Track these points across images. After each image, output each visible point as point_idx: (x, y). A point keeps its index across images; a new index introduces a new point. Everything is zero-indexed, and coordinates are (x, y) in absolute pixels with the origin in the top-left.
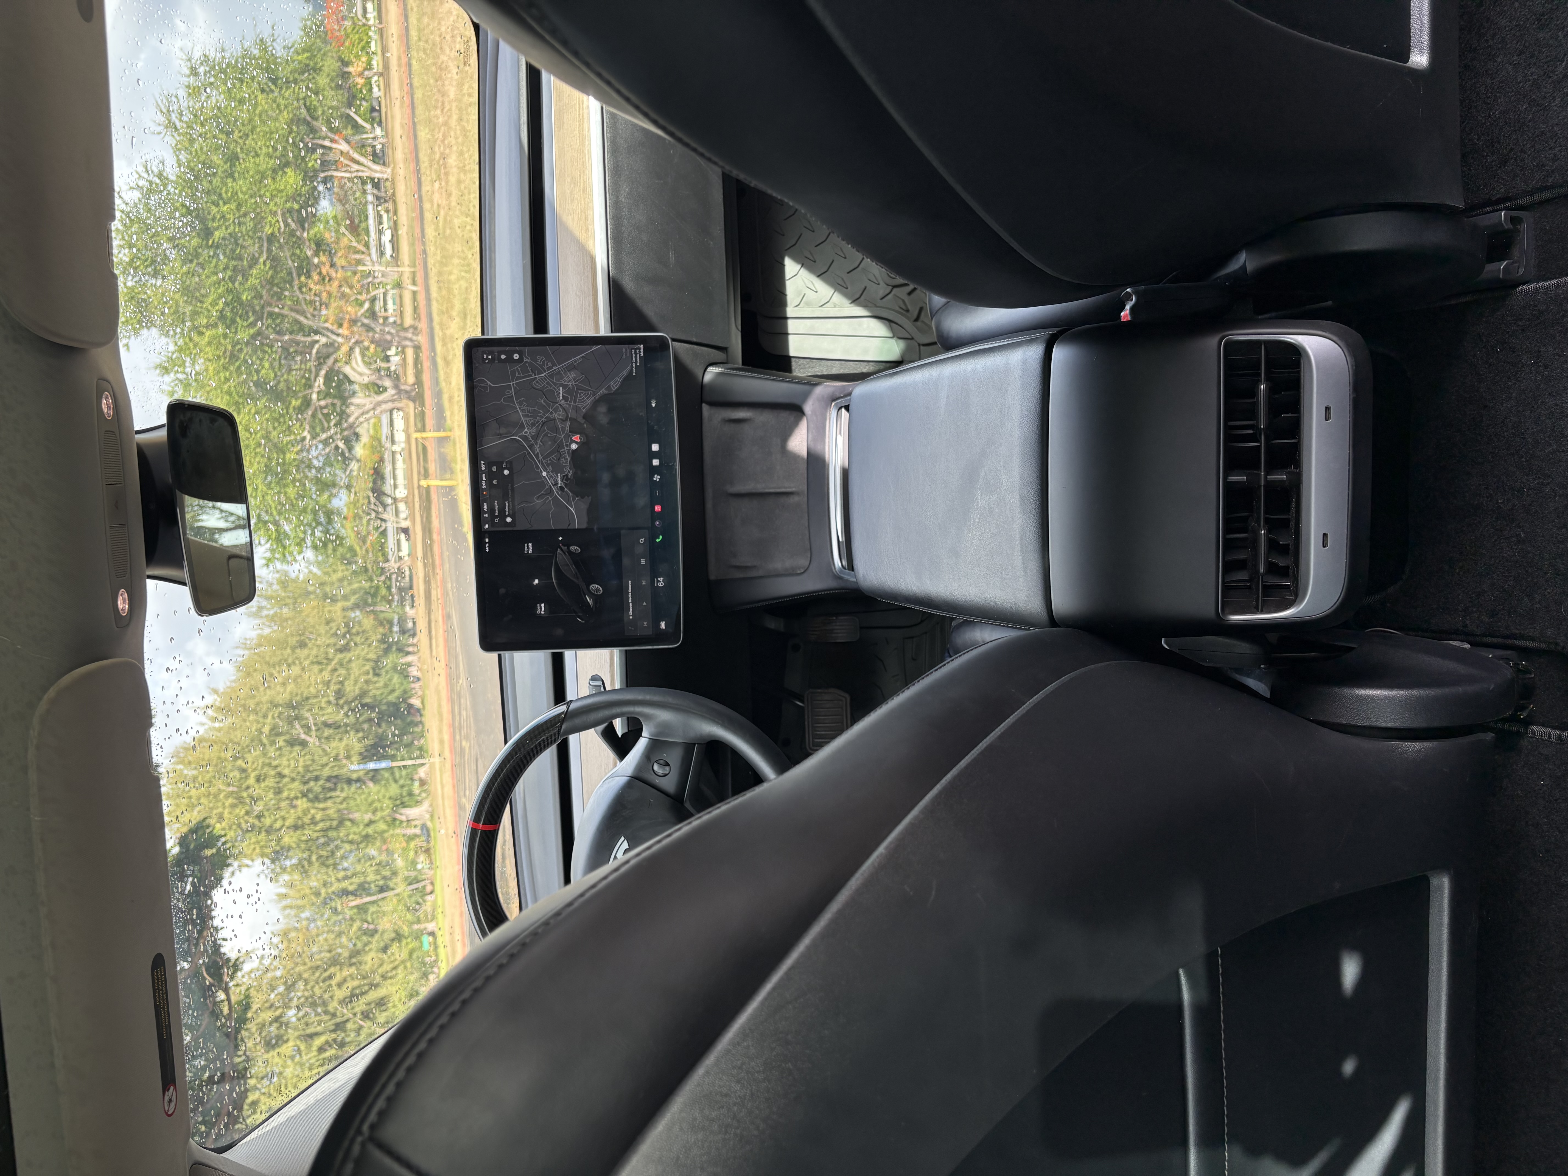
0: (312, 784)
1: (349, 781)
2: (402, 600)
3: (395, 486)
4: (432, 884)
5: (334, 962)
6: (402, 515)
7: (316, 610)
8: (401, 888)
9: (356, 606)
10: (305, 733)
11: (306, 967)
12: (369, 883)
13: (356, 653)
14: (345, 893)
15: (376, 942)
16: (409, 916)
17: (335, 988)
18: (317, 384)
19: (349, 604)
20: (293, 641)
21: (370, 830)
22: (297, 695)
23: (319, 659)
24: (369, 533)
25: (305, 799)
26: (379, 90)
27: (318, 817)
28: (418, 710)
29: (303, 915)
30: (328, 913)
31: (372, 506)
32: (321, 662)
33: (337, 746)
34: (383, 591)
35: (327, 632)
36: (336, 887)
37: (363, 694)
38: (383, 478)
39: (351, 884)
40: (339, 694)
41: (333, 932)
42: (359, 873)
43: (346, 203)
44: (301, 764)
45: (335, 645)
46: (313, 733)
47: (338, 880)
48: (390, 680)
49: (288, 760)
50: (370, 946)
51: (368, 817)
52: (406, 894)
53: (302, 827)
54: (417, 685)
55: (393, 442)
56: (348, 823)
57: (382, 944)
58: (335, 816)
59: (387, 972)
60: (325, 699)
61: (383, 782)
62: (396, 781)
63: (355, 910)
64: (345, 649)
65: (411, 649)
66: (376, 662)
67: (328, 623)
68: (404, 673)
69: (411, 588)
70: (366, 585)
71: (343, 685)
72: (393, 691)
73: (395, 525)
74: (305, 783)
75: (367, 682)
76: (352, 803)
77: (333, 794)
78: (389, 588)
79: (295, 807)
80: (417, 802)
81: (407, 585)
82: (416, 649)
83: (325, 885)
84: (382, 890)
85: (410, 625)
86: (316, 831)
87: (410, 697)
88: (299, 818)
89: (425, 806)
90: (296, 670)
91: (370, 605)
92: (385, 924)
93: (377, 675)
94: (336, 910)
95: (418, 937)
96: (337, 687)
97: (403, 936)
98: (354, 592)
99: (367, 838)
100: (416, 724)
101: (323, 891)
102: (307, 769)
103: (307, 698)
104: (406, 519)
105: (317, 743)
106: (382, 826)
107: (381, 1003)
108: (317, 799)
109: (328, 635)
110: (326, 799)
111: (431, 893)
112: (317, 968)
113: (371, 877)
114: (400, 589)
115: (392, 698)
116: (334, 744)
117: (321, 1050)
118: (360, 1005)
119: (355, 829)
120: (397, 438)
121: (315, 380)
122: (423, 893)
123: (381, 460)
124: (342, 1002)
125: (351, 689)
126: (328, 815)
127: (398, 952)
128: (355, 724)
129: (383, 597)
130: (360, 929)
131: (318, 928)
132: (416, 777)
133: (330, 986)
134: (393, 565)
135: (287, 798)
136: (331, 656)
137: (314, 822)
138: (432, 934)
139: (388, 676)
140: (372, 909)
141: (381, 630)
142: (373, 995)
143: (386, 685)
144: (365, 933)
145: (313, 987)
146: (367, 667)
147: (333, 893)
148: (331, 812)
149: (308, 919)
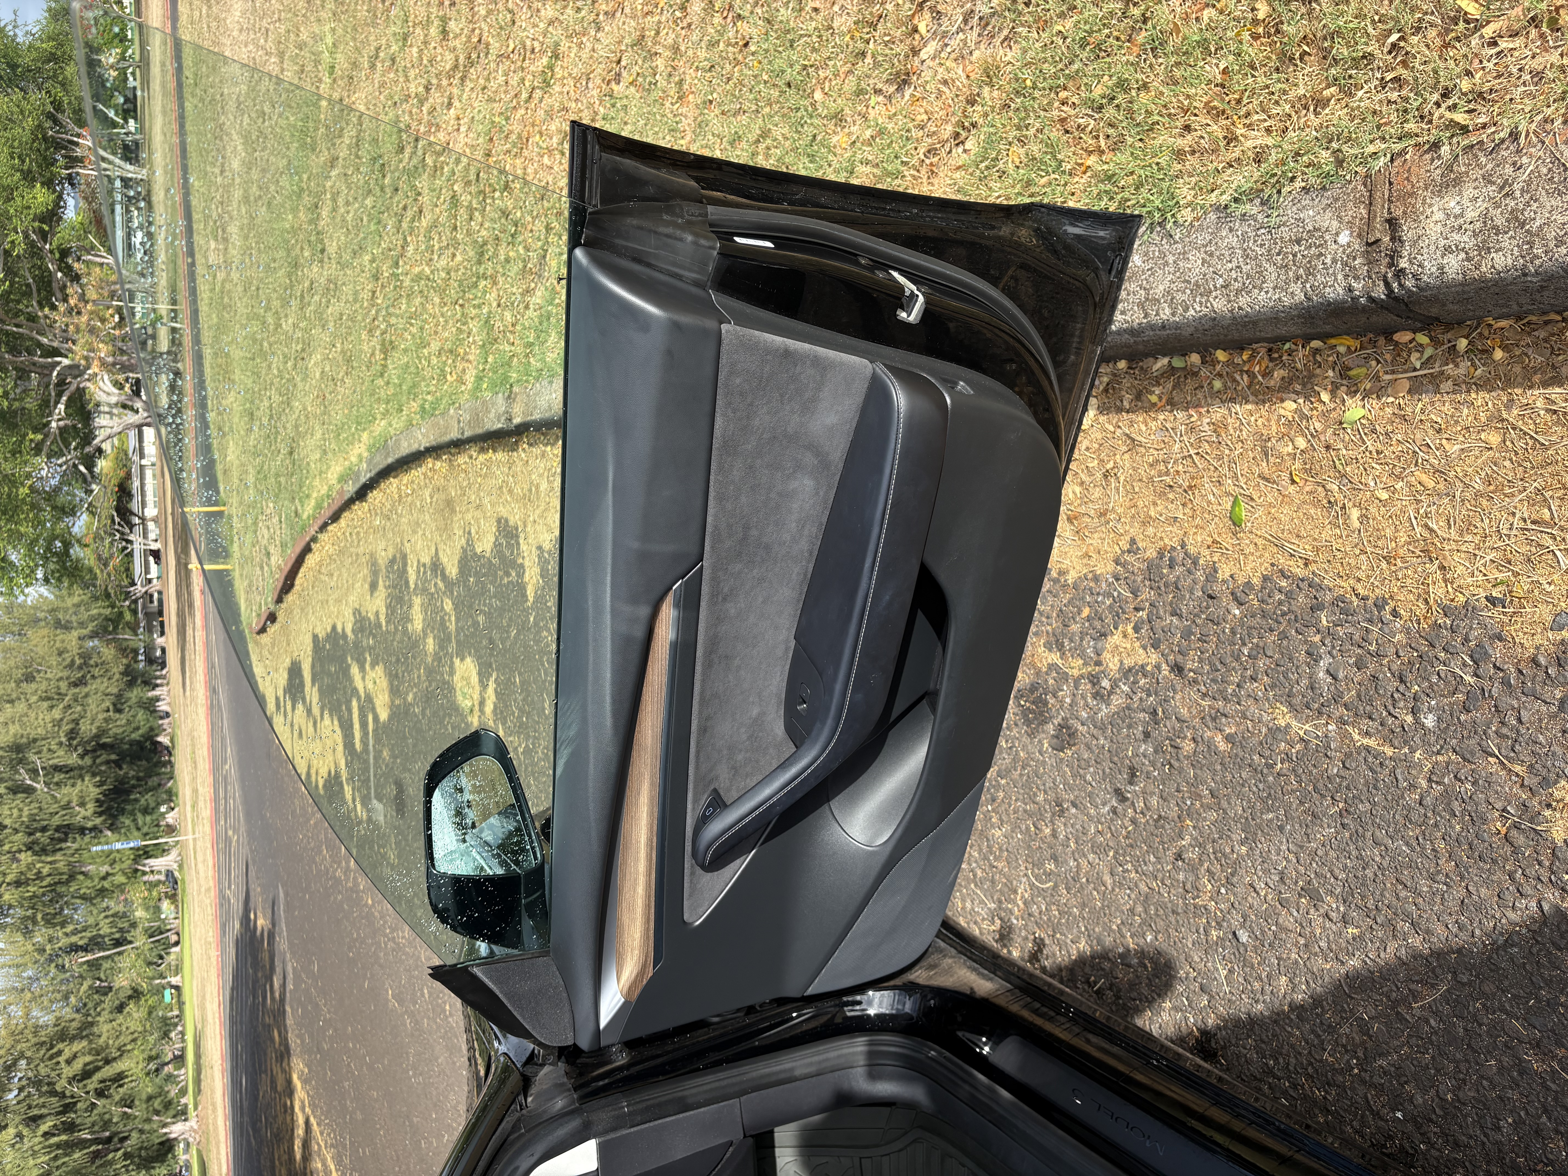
0: (38, 835)
1: (82, 831)
2: (149, 629)
3: (144, 504)
4: (178, 934)
5: (63, 1036)
6: (152, 536)
7: (46, 639)
8: (140, 940)
9: (94, 635)
10: (31, 779)
11: (29, 1044)
12: (103, 937)
13: (94, 686)
14: (75, 949)
15: (109, 1002)
16: (149, 972)
17: (63, 1065)
18: (57, 411)
19: (85, 632)
20: (19, 674)
21: (106, 884)
22: (22, 736)
23: (49, 694)
24: (112, 556)
25: (29, 853)
26: (135, 79)
27: (45, 871)
28: (167, 748)
29: (25, 975)
30: (53, 970)
31: (116, 527)
32: (50, 699)
33: (70, 792)
34: (128, 616)
35: (59, 664)
36: (64, 942)
37: (102, 732)
38: (130, 496)
39: (81, 938)
40: (72, 734)
41: (59, 991)
42: (90, 926)
43: (93, 201)
44: (26, 812)
45: (67, 678)
46: (42, 779)
47: (66, 934)
48: (134, 716)
49: (10, 809)
50: (103, 1005)
51: (106, 868)
52: (147, 947)
53: (27, 883)
54: (166, 721)
55: (142, 456)
56: (81, 877)
57: (117, 1002)
58: (65, 869)
59: (125, 1045)
60: (57, 740)
61: (123, 831)
62: (138, 829)
63: (85, 967)
64: (80, 682)
65: (159, 681)
66: (119, 696)
67: (60, 654)
68: (150, 706)
69: (160, 613)
70: (108, 611)
71: (78, 724)
72: (138, 728)
73: (143, 547)
74: (30, 834)
75: (106, 720)
76: (85, 854)
77: (64, 845)
78: (134, 612)
79: (18, 861)
80: (164, 851)
81: (156, 610)
82: (165, 682)
83: (50, 941)
84: (118, 943)
85: (158, 653)
86: (42, 887)
87: (157, 735)
88: (21, 873)
89: (173, 855)
90: (21, 707)
91: (110, 633)
92: (122, 982)
93: (119, 711)
94: (63, 967)
95: (159, 991)
96: (70, 726)
97: (142, 993)
98: (92, 619)
99: (102, 892)
100: (165, 764)
101: (48, 947)
102: (33, 818)
103: (35, 740)
104: (156, 541)
105: (46, 790)
106: (120, 879)
107: (119, 1078)
108: (44, 851)
109: (61, 667)
110: (55, 851)
111: (177, 943)
112: (43, 1044)
113: (105, 930)
114: (149, 616)
115: (135, 736)
116: (65, 790)
117: (46, 1135)
118: (93, 1083)
119: (89, 883)
120: (146, 452)
121: (55, 408)
122: (168, 946)
123: (129, 476)
124: (71, 1080)
125: (87, 728)
126: (56, 869)
127: (136, 1013)
128: (91, 767)
129: (128, 624)
130: (90, 987)
131: (41, 989)
132: (163, 823)
133: (58, 1063)
134: (139, 589)
135: (9, 852)
136: (63, 691)
137: (39, 876)
138: (177, 988)
139: (131, 713)
140: (106, 965)
141: (125, 661)
142: (108, 1072)
143: (129, 722)
144: (98, 991)
145: (37, 1066)
146: (108, 704)
147: (60, 949)
148: (60, 865)
149: (30, 978)
